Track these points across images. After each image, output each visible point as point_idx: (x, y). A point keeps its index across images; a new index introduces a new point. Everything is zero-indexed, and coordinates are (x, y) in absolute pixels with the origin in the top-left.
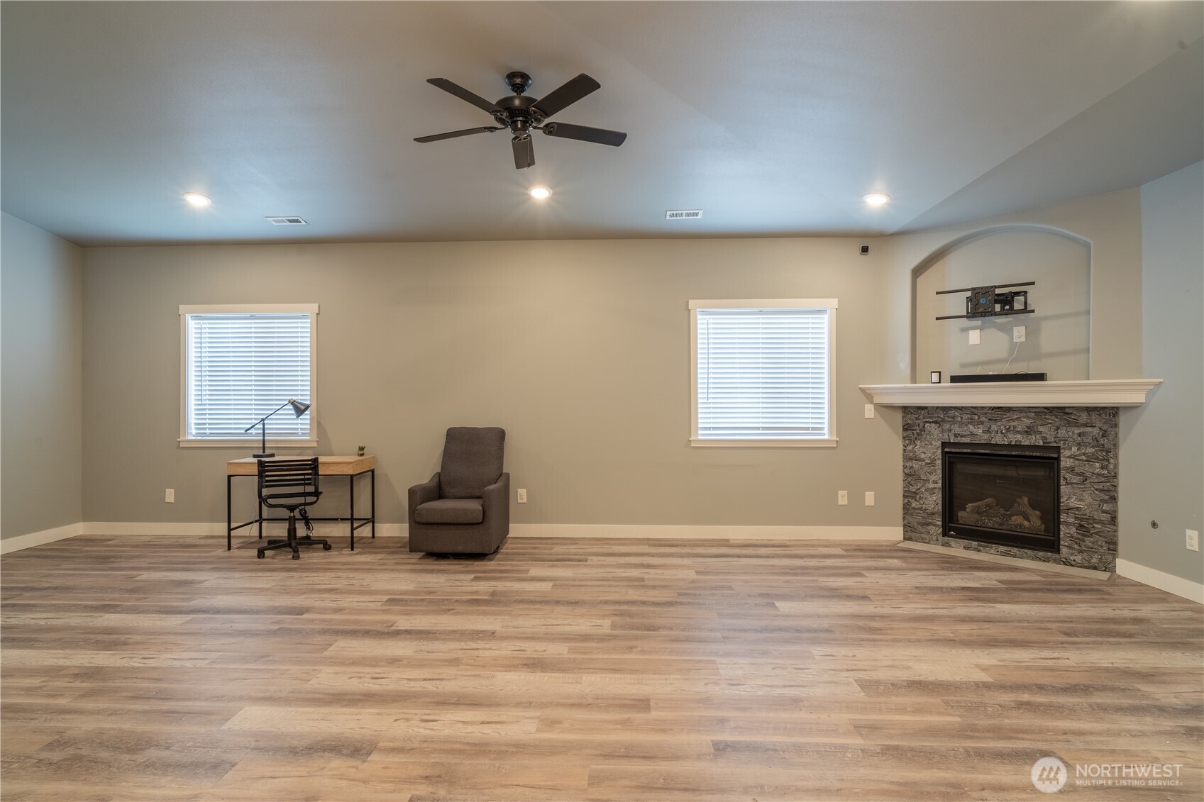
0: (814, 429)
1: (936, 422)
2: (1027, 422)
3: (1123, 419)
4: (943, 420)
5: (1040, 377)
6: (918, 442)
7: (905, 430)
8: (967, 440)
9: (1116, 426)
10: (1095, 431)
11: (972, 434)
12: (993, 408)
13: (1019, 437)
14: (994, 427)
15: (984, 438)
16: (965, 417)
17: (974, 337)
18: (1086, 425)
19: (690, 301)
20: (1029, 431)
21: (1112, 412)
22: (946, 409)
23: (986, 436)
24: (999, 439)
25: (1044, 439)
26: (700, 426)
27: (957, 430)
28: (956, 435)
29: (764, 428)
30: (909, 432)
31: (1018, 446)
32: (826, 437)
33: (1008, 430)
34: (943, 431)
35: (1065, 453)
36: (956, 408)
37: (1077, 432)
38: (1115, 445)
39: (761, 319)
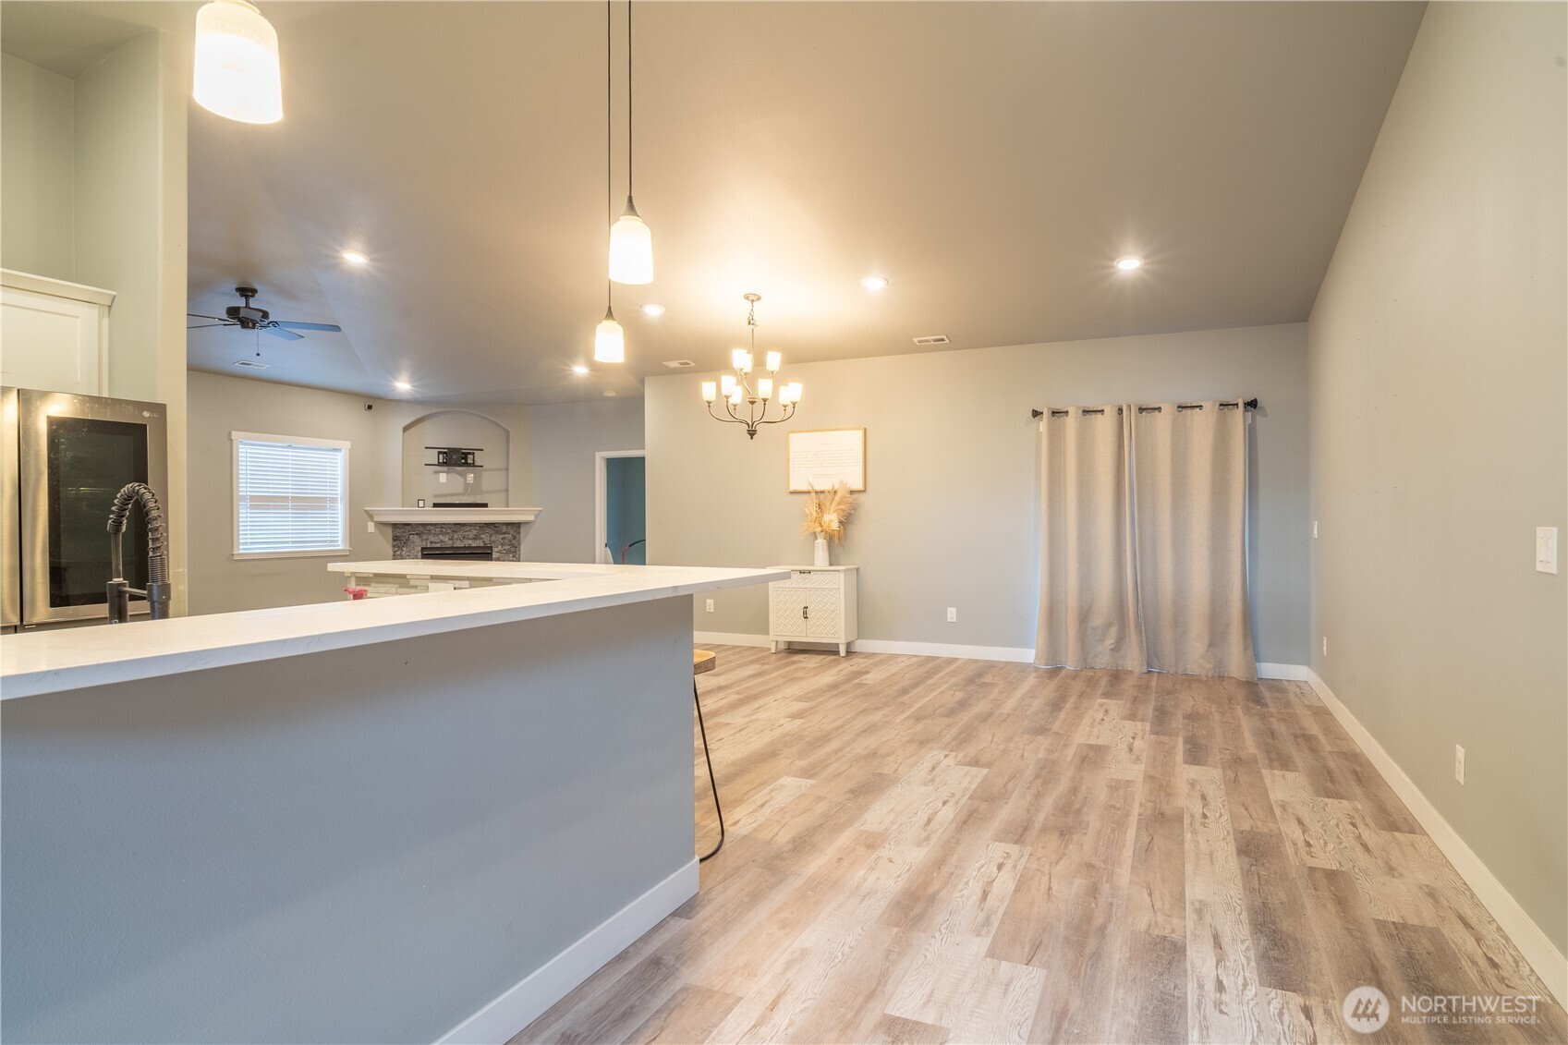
0: (331, 541)
1: (417, 534)
2: (475, 532)
3: (523, 529)
4: (422, 533)
5: (485, 505)
6: (404, 549)
7: (394, 540)
8: (438, 545)
9: (519, 533)
10: (510, 536)
11: (442, 541)
12: (455, 524)
13: (470, 542)
14: (456, 536)
15: (449, 543)
16: (437, 530)
17: (443, 477)
18: (505, 533)
19: (233, 432)
20: (475, 538)
21: (517, 526)
22: (424, 525)
23: (450, 542)
24: (458, 544)
25: (484, 542)
26: (241, 541)
27: (432, 538)
28: (431, 543)
29: (293, 542)
30: (397, 542)
31: (470, 547)
32: (340, 548)
33: (464, 538)
34: (422, 540)
35: (495, 550)
36: (431, 524)
37: (501, 537)
38: (519, 544)
39: (290, 452)
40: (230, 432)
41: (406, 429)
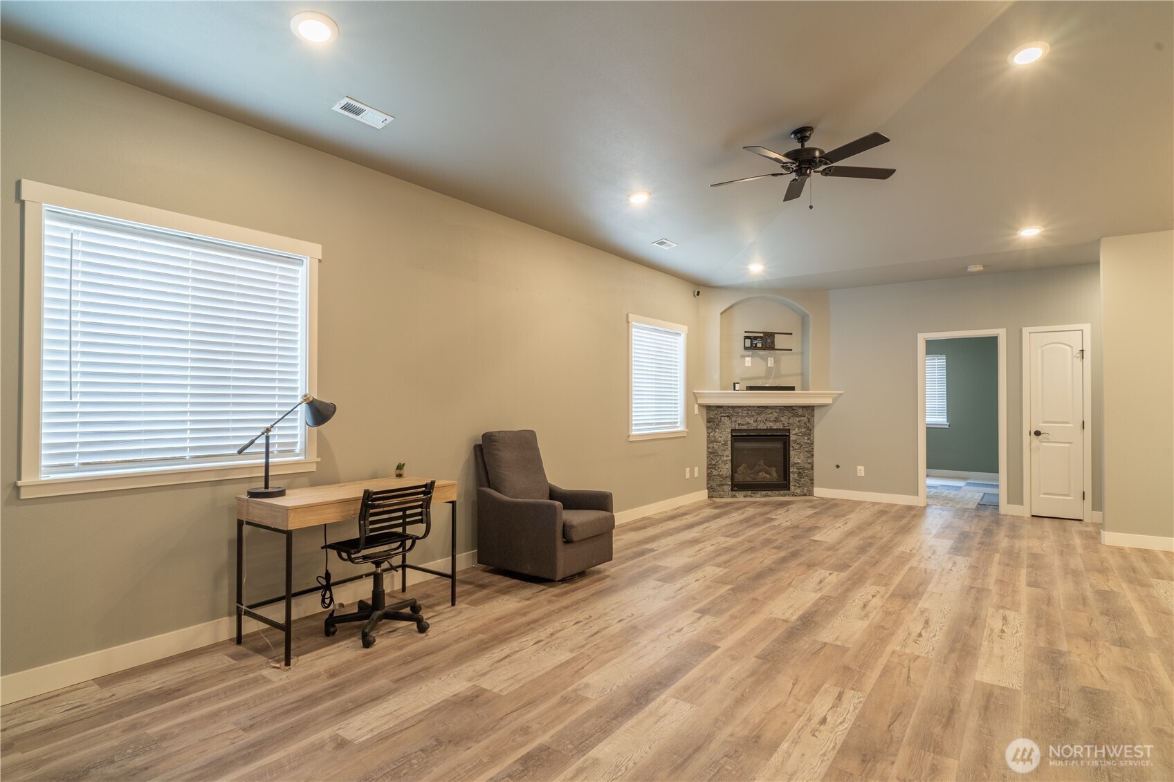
0: (671, 423)
1: (728, 416)
2: (776, 414)
3: (817, 412)
4: (732, 415)
5: (792, 388)
6: (717, 430)
7: (708, 422)
8: (745, 427)
9: (813, 416)
10: (805, 419)
11: (748, 423)
12: (759, 407)
13: (771, 424)
14: (759, 419)
15: (753, 425)
16: (745, 412)
17: (748, 361)
18: (801, 416)
19: (630, 314)
20: (776, 421)
21: (810, 409)
22: (733, 407)
23: (755, 424)
24: (761, 426)
25: (783, 424)
26: (634, 422)
27: (740, 421)
28: (739, 425)
29: (657, 424)
30: (712, 423)
31: (771, 429)
32: (679, 429)
33: (766, 420)
34: (732, 422)
35: (793, 432)
36: (739, 407)
37: (798, 420)
38: (813, 426)
40: (627, 315)
41: (722, 314)
